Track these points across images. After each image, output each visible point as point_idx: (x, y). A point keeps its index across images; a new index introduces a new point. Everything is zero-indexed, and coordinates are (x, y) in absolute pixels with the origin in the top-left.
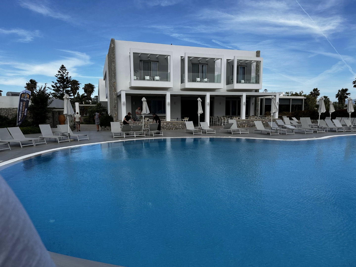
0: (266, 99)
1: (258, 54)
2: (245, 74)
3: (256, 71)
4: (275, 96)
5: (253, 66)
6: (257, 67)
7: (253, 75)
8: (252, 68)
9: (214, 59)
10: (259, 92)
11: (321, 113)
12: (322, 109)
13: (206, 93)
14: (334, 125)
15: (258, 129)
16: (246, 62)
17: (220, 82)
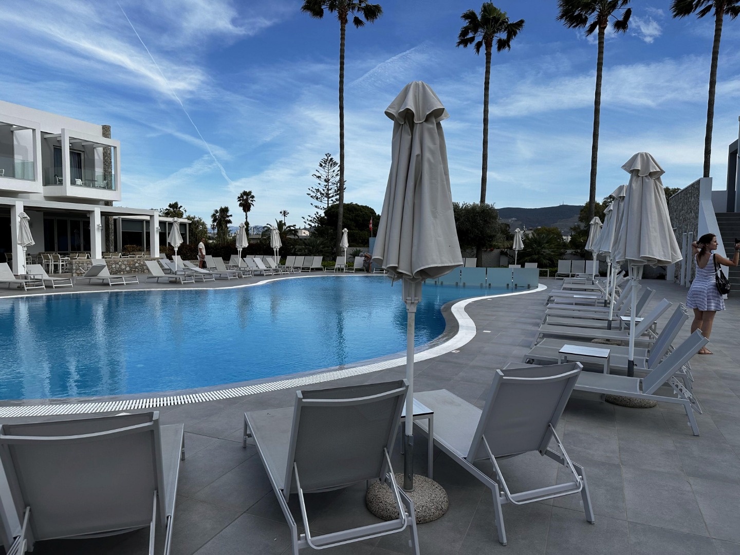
0: (123, 220)
1: (106, 131)
2: (81, 168)
3: (105, 164)
4: (152, 216)
5: (97, 152)
6: (106, 158)
7: (99, 171)
8: (96, 157)
9: (12, 125)
10: (112, 205)
11: (243, 248)
12: (243, 242)
13: (15, 201)
14: (257, 266)
15: (154, 275)
16: (83, 144)
17: (34, 180)
